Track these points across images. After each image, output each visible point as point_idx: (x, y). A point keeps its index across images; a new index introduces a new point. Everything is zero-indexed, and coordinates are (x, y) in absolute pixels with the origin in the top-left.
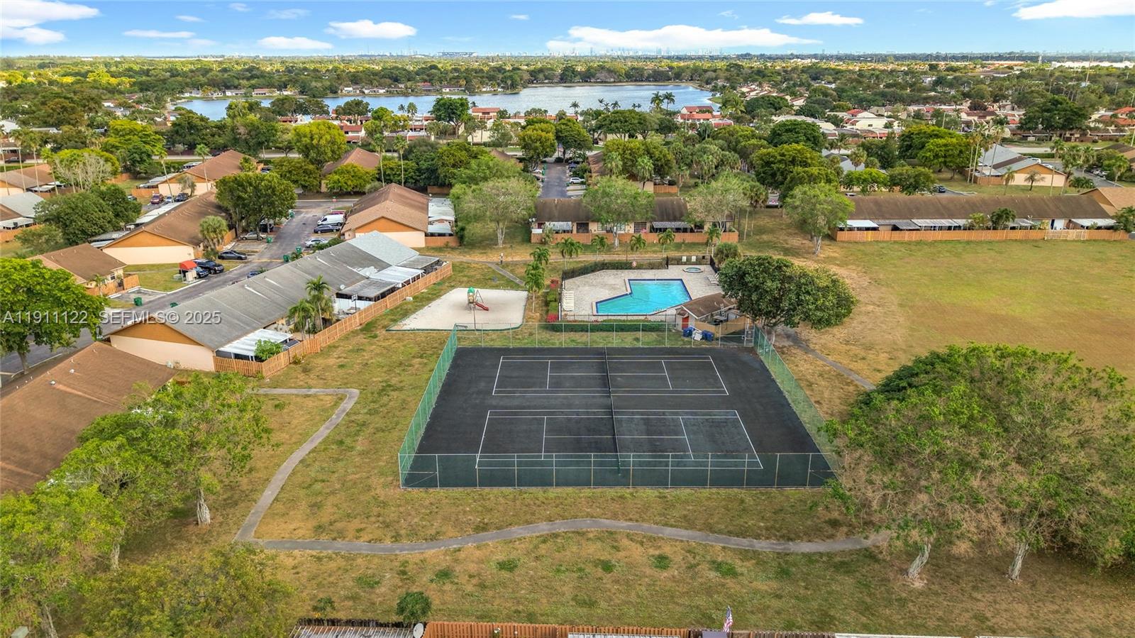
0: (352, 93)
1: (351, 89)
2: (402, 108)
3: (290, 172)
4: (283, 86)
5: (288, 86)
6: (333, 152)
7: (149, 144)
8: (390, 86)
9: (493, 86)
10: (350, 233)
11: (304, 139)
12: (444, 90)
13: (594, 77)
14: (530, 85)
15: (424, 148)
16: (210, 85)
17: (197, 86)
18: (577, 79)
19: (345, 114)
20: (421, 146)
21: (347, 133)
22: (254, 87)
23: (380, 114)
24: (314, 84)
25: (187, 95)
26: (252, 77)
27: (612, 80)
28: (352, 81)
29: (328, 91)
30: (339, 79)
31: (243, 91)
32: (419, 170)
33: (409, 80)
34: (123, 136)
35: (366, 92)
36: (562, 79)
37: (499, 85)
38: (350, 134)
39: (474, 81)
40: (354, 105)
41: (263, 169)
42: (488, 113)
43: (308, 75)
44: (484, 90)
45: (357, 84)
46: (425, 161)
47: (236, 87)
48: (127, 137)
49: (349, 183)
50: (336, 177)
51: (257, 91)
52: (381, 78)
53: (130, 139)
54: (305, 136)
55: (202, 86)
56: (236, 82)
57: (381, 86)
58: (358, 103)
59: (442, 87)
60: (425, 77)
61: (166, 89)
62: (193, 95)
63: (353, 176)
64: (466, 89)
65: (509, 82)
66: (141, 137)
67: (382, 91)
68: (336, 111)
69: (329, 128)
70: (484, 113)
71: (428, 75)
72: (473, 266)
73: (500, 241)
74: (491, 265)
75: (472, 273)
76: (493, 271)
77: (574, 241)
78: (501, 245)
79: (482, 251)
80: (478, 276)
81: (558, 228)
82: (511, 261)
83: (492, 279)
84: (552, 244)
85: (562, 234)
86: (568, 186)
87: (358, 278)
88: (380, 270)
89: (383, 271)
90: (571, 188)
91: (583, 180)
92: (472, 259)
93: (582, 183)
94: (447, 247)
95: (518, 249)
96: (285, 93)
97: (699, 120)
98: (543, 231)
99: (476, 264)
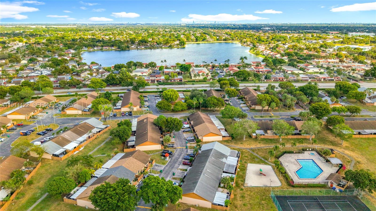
1: (133, 47)
8: (145, 45)
10: (201, 137)
12: (163, 47)
21: (157, 78)
24: (122, 45)
29: (127, 48)
31: (100, 48)
35: (139, 48)
40: (152, 64)
44: (175, 46)
49: (181, 108)
50: (177, 107)
51: (104, 48)
55: (87, 46)
64: (170, 46)
65: (183, 44)
67: (143, 47)
72: (244, 151)
73: (244, 138)
74: (248, 150)
75: (246, 155)
76: (252, 154)
77: (266, 138)
78: (244, 140)
79: (241, 142)
80: (249, 156)
81: (261, 134)
82: (253, 148)
83: (254, 158)
84: (259, 139)
85: (262, 135)
86: (240, 104)
87: (224, 163)
88: (226, 159)
89: (227, 159)
90: (241, 105)
91: (244, 102)
92: (240, 147)
93: (244, 103)
94: (229, 140)
95: (251, 141)
96: (113, 48)
97: (260, 69)
98: (256, 135)
99: (244, 149)
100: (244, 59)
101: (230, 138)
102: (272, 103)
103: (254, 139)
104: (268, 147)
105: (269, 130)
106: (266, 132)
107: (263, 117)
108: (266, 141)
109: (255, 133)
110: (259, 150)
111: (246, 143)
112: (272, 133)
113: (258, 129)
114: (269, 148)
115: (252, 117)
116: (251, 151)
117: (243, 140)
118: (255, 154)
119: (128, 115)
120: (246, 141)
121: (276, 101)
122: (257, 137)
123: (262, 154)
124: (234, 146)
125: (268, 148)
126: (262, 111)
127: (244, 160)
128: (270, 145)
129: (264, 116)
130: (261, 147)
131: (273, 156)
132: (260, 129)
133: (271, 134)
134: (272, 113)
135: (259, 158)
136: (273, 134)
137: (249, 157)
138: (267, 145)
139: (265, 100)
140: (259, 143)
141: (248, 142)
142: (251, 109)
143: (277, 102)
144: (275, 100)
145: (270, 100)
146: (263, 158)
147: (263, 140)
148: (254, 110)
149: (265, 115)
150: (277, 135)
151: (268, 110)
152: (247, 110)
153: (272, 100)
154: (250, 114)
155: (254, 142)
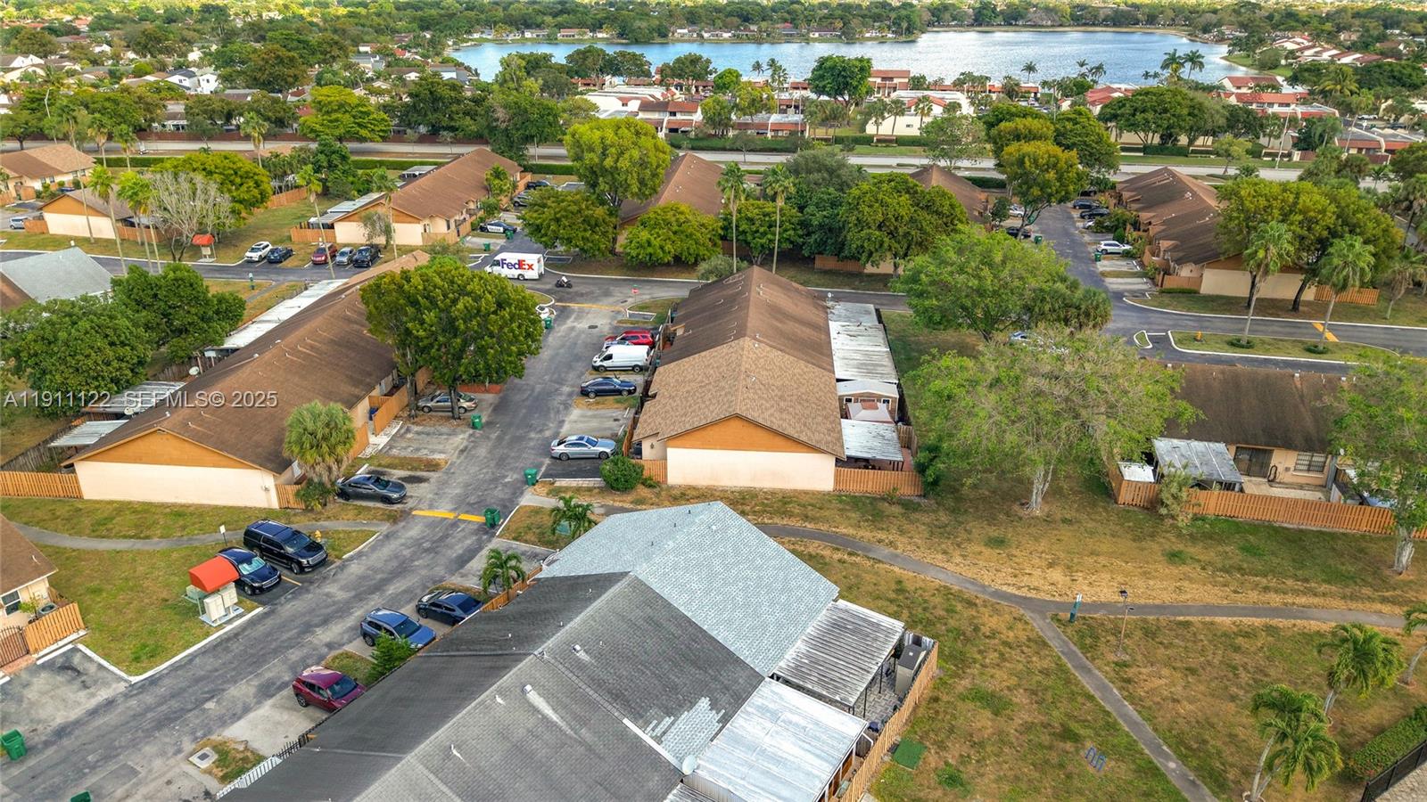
0: (686, 38)
1: (686, 31)
2: (757, 67)
3: (558, 220)
4: (597, 26)
5: (604, 26)
6: (642, 182)
7: (366, 127)
8: (738, 28)
9: (880, 29)
10: (653, 441)
11: (588, 156)
12: (811, 35)
13: (1022, 17)
14: (929, 29)
15: (816, 176)
16: (506, 23)
17: (491, 24)
18: (999, 20)
19: (674, 75)
20: (809, 172)
21: (673, 114)
22: (560, 26)
23: (727, 80)
24: (638, 23)
25: (476, 36)
26: (562, 12)
27: (1049, 23)
28: (688, 19)
29: (655, 35)
30: (671, 16)
31: (546, 32)
32: (804, 224)
33: (763, 20)
34: (328, 113)
35: (706, 35)
36: (976, 20)
37: (889, 28)
38: (679, 117)
39: (855, 22)
40: (688, 63)
41: (528, 187)
42: (891, 79)
43: (632, 10)
44: (868, 35)
45: (693, 23)
46: (817, 205)
47: (538, 26)
48: (334, 116)
49: (668, 247)
50: (644, 235)
51: (564, 32)
52: (727, 16)
53: (337, 120)
54: (591, 150)
55: (495, 23)
56: (539, 19)
57: (726, 27)
58: (694, 60)
59: (809, 31)
60: (786, 16)
61: (450, 28)
62: (484, 36)
63: (675, 233)
64: (843, 33)
65: (905, 25)
66: (354, 117)
67: (726, 35)
68: (661, 71)
69: (638, 133)
70: (884, 79)
71: (788, 12)
72: (990, 622)
73: (1036, 498)
74: (1040, 625)
75: (998, 680)
76: (1061, 667)
77: (1246, 514)
78: (1037, 507)
79: (994, 532)
80: (1020, 698)
81: (1200, 472)
82: (1096, 606)
83: (1067, 734)
84: (1183, 520)
85: (1216, 491)
86: (1097, 259)
87: (654, 782)
88: (725, 721)
89: (740, 722)
90: (1104, 266)
91: (1127, 247)
92: (970, 573)
93: (1127, 255)
94: (889, 499)
95: (1092, 533)
96: (600, 35)
97: (1271, 105)
98: (1159, 477)
99: (996, 611)
100: (1188, 65)
101: (905, 486)
102: (1339, 245)
103: (1125, 514)
104: (1255, 611)
105: (1288, 445)
106: (1255, 459)
107: (1249, 345)
108: (1249, 550)
109: (1150, 459)
110: (1150, 633)
111: (1043, 545)
112: (1315, 477)
113: (1171, 428)
114: (1270, 630)
115: (1160, 342)
116: (1058, 641)
117: (1023, 512)
118: (1095, 680)
119: (345, 259)
120: (1048, 520)
121: (1378, 232)
122: (1165, 496)
123: (1178, 690)
124: (917, 555)
125: (1258, 621)
126: (1249, 305)
127: (941, 746)
128: (1275, 599)
129: (1263, 342)
130: (1186, 609)
131: (1308, 767)
132: (1199, 431)
133: (1301, 487)
134: (1332, 329)
135: (1131, 747)
136: (1324, 487)
137: (1024, 711)
138: (1253, 596)
139: (1285, 218)
140: (1174, 557)
141: (1066, 532)
142: (1169, 292)
143: (1382, 242)
144: (1370, 225)
145: (1330, 219)
146: (1185, 747)
147: (1213, 531)
148: (1190, 295)
149: (1265, 333)
150: (1363, 502)
151: (1295, 306)
152: (1136, 295)
153: (1345, 223)
154: (1154, 317)
155: (1125, 544)
